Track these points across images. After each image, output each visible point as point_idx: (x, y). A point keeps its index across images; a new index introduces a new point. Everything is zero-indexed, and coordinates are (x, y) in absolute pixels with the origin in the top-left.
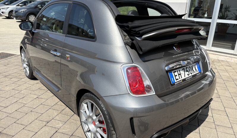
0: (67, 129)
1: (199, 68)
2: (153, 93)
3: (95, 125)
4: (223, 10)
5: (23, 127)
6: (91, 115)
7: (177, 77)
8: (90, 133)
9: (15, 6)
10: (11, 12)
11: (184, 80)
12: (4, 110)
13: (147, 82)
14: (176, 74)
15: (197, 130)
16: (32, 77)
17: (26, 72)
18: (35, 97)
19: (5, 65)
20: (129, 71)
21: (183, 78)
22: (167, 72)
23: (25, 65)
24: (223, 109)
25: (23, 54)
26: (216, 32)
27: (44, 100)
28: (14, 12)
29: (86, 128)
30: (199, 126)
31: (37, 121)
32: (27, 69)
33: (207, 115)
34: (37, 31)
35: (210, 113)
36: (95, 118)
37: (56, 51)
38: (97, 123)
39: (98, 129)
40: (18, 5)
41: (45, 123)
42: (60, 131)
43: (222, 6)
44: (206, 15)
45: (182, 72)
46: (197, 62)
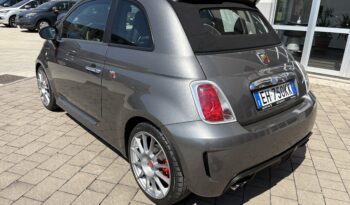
0: (111, 175)
1: (294, 88)
2: (233, 119)
3: (152, 167)
4: (323, 15)
5: (48, 173)
6: (147, 152)
7: (265, 100)
8: (144, 180)
9: (18, 9)
10: (13, 17)
11: (274, 104)
12: (19, 152)
13: (226, 105)
14: (264, 95)
15: (291, 176)
16: (54, 107)
17: (45, 100)
18: (61, 134)
19: (12, 92)
20: (202, 90)
21: (273, 101)
22: (252, 92)
23: (44, 91)
24: (326, 149)
25: (40, 75)
26: (313, 47)
27: (73, 139)
28: (17, 18)
29: (138, 172)
30: (293, 171)
31: (66, 165)
32: (47, 96)
33: (303, 158)
34: (63, 40)
35: (307, 155)
36: (152, 156)
37: (94, 66)
38: (156, 163)
39: (157, 172)
40: (23, 8)
41: (78, 169)
42: (101, 178)
43: (321, 8)
44: (299, 22)
45: (271, 93)
46: (291, 80)
